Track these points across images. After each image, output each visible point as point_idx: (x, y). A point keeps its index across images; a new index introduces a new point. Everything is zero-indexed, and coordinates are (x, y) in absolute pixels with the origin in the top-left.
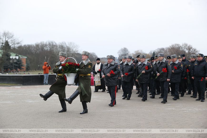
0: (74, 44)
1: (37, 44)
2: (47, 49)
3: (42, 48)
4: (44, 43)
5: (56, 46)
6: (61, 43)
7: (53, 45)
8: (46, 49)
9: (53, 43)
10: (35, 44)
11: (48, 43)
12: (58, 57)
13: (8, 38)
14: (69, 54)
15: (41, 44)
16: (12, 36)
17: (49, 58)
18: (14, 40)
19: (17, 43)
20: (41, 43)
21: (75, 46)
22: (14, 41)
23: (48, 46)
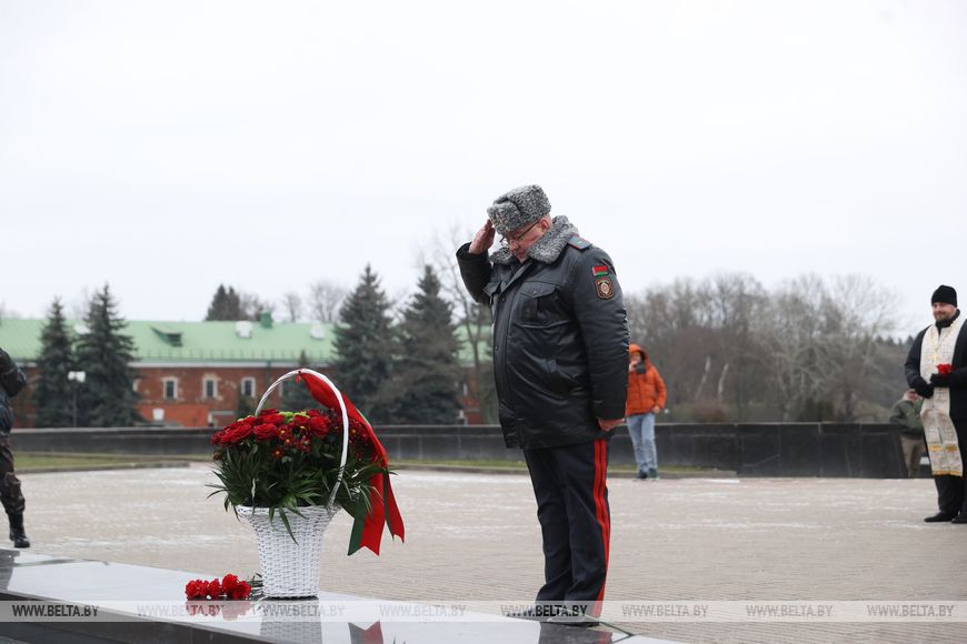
0: (870, 285)
1: (655, 292)
2: (710, 318)
3: (681, 313)
4: (694, 288)
5: (763, 301)
6: (794, 283)
7: (742, 295)
8: (706, 318)
9: (742, 283)
10: (646, 294)
11: (714, 287)
12: (777, 363)
14: (841, 343)
15: (678, 293)
17: (726, 367)
20: (677, 286)
21: (873, 294)
23: (712, 303)
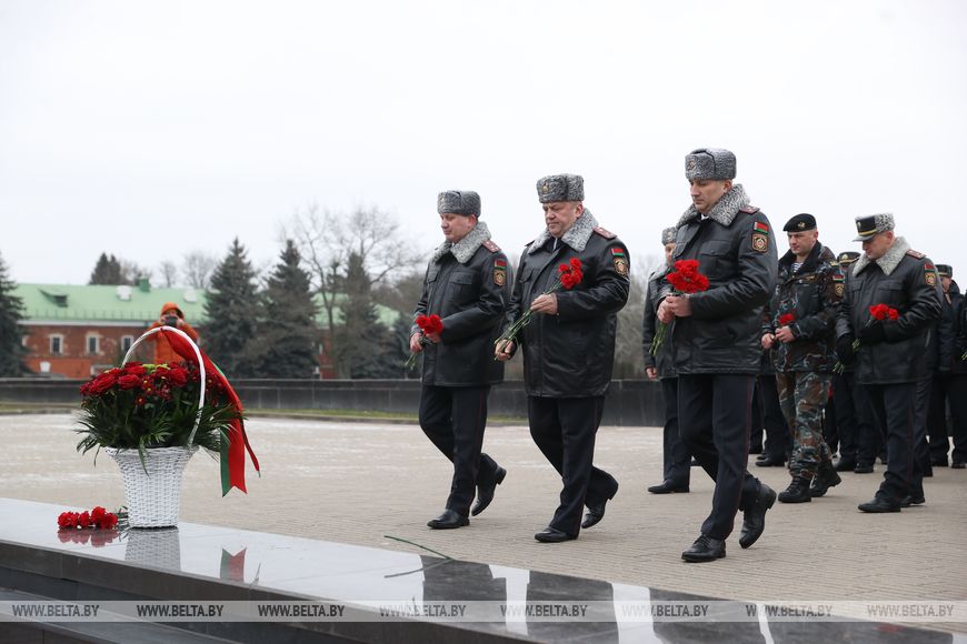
13: (373, 236)
16: (392, 228)
18: (399, 246)
19: (411, 260)
22: (398, 250)
